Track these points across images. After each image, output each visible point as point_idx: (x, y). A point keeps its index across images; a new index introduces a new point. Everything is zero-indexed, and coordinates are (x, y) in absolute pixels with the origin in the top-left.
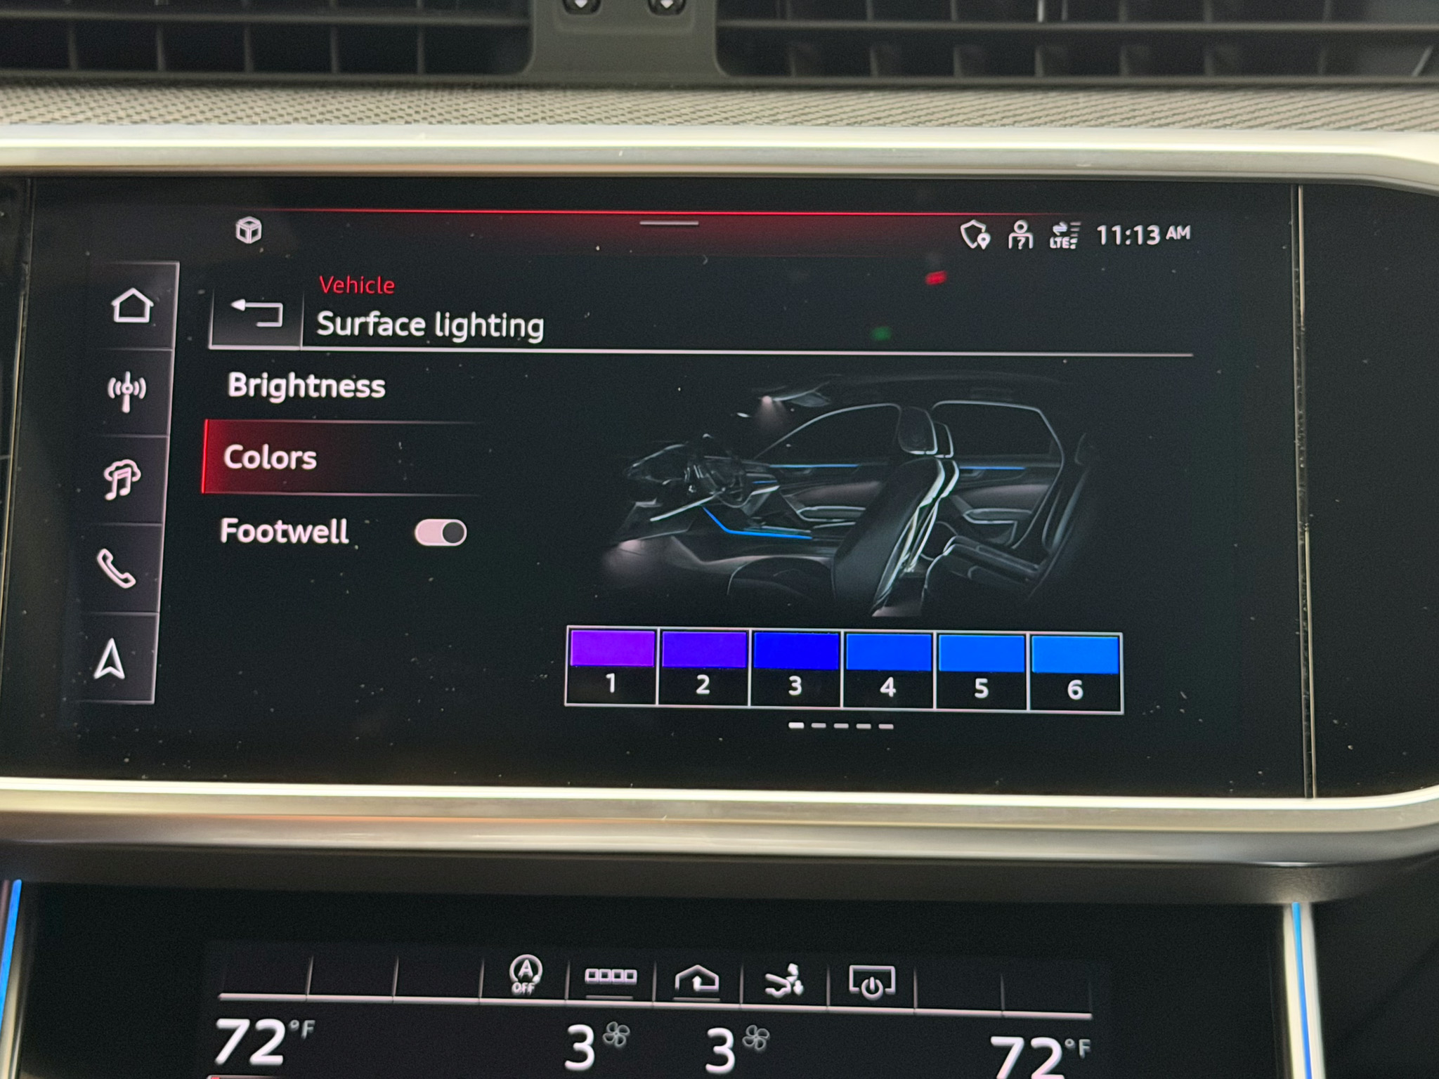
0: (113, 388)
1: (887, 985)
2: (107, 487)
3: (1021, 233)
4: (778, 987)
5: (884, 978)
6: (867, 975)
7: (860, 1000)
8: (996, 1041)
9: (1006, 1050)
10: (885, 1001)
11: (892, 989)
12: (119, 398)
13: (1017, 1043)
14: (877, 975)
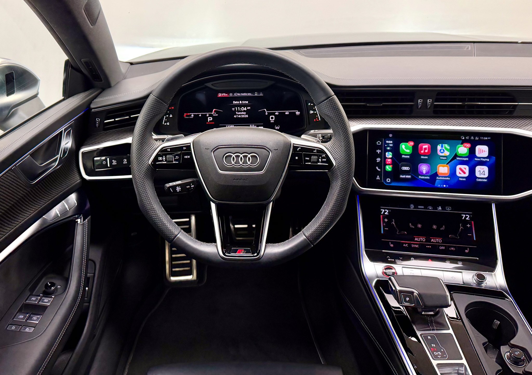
0: (377, 151)
1: (450, 209)
2: (377, 161)
3: (472, 138)
4: (439, 209)
5: (450, 208)
6: (448, 208)
7: (447, 210)
8: (462, 215)
9: (463, 216)
10: (450, 211)
11: (451, 209)
12: (378, 152)
13: (464, 215)
14: (449, 208)
